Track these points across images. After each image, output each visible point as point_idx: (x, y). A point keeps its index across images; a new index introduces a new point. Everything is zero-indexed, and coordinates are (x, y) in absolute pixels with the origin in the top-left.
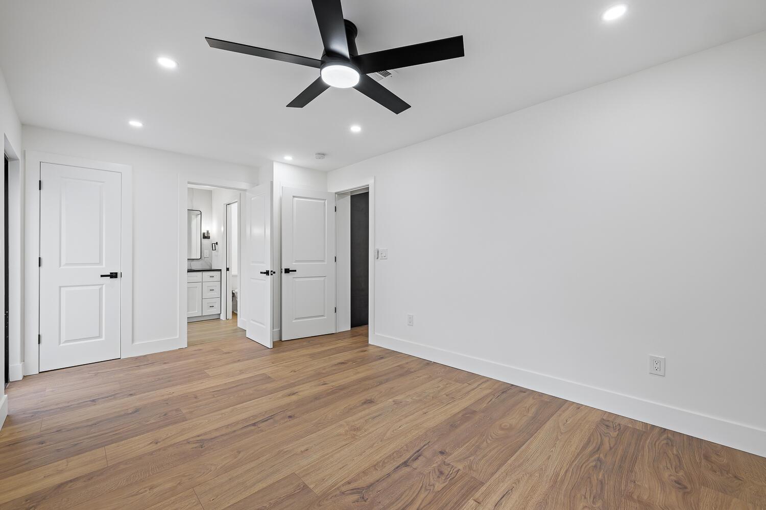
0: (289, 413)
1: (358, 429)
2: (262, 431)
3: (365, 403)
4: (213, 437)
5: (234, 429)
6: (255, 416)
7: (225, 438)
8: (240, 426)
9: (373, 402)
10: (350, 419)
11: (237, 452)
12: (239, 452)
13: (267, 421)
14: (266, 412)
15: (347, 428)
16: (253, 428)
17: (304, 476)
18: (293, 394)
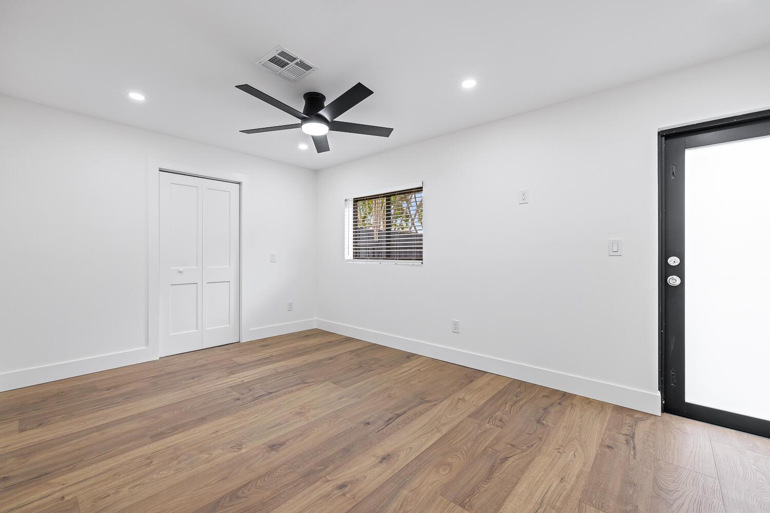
1: (299, 414)
3: (281, 445)
7: (411, 405)
9: (269, 447)
10: (304, 423)
15: (308, 414)
16: (397, 413)
18: (385, 459)
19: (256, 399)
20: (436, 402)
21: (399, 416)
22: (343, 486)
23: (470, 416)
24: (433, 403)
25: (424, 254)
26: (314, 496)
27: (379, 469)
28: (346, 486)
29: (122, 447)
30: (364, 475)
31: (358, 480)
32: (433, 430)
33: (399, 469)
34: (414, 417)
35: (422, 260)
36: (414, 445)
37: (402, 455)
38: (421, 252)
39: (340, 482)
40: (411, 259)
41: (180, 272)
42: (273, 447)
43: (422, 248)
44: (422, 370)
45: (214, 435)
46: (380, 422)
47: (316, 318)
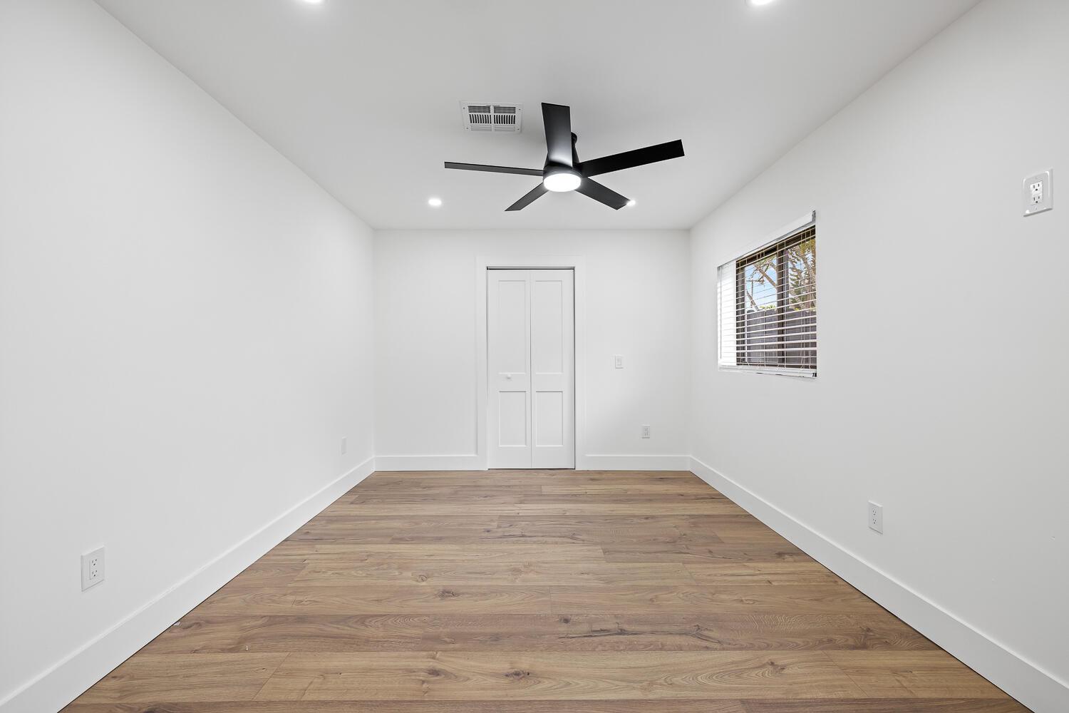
0: (563, 628)
2: (616, 616)
4: (684, 637)
5: (652, 638)
6: (615, 648)
7: (666, 628)
8: (644, 639)
11: (653, 601)
12: (651, 600)
13: (602, 630)
14: (594, 650)
16: (626, 627)
17: (600, 558)
18: (518, 675)
19: (504, 537)
20: (717, 646)
21: (622, 632)
22: (435, 672)
23: (743, 702)
24: (705, 644)
25: (818, 357)
26: (403, 663)
27: (494, 681)
28: (438, 675)
29: (370, 539)
30: (470, 677)
31: (456, 677)
32: (641, 682)
33: (511, 699)
34: (642, 647)
35: (815, 367)
36: (578, 684)
37: (546, 684)
38: (814, 353)
39: (439, 666)
40: (799, 367)
41: (509, 378)
42: (446, 593)
43: (814, 345)
44: (774, 584)
45: (426, 557)
46: (585, 628)
47: (690, 456)
